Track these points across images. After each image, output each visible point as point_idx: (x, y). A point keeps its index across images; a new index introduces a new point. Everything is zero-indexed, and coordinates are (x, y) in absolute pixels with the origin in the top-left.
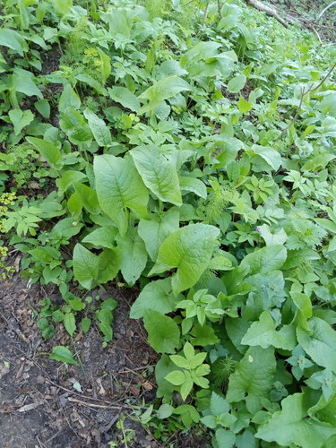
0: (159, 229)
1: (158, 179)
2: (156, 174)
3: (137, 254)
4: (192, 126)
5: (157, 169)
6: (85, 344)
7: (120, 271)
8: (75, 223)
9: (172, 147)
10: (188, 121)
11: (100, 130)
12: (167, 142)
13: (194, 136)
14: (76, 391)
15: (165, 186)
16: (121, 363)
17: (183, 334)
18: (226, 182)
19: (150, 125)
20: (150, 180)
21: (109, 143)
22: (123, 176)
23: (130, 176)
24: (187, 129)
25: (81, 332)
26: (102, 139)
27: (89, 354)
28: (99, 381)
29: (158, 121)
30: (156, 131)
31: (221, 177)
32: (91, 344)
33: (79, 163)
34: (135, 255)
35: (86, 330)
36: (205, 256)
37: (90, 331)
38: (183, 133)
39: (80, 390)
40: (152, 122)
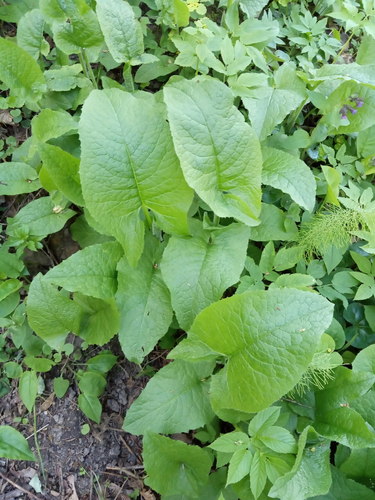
0: (203, 267)
1: (218, 163)
2: (216, 153)
3: (154, 302)
4: (305, 36)
5: (220, 142)
6: (56, 417)
7: (116, 337)
8: (57, 209)
9: (261, 79)
10: (299, 22)
11: (121, 26)
12: (253, 68)
13: (306, 54)
14: (32, 490)
15: (230, 178)
16: (111, 453)
17: (218, 466)
18: (351, 159)
19: (225, 26)
20: (199, 168)
21: (137, 55)
22: (143, 145)
23: (158, 148)
24: (294, 40)
25: (51, 396)
26: (122, 46)
27: (60, 434)
28: (72, 480)
29: (242, 17)
30: (234, 40)
31: (343, 149)
32: (65, 418)
33: (78, 89)
34: (150, 302)
35: (60, 395)
36: (291, 369)
37: (67, 395)
38: (285, 46)
39: (38, 489)
40: (229, 18)
